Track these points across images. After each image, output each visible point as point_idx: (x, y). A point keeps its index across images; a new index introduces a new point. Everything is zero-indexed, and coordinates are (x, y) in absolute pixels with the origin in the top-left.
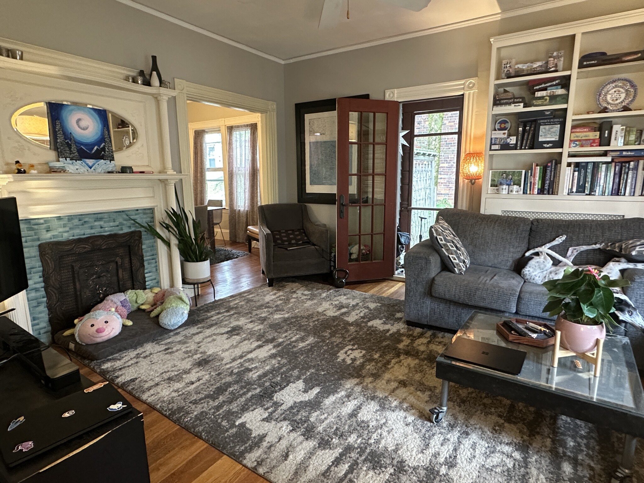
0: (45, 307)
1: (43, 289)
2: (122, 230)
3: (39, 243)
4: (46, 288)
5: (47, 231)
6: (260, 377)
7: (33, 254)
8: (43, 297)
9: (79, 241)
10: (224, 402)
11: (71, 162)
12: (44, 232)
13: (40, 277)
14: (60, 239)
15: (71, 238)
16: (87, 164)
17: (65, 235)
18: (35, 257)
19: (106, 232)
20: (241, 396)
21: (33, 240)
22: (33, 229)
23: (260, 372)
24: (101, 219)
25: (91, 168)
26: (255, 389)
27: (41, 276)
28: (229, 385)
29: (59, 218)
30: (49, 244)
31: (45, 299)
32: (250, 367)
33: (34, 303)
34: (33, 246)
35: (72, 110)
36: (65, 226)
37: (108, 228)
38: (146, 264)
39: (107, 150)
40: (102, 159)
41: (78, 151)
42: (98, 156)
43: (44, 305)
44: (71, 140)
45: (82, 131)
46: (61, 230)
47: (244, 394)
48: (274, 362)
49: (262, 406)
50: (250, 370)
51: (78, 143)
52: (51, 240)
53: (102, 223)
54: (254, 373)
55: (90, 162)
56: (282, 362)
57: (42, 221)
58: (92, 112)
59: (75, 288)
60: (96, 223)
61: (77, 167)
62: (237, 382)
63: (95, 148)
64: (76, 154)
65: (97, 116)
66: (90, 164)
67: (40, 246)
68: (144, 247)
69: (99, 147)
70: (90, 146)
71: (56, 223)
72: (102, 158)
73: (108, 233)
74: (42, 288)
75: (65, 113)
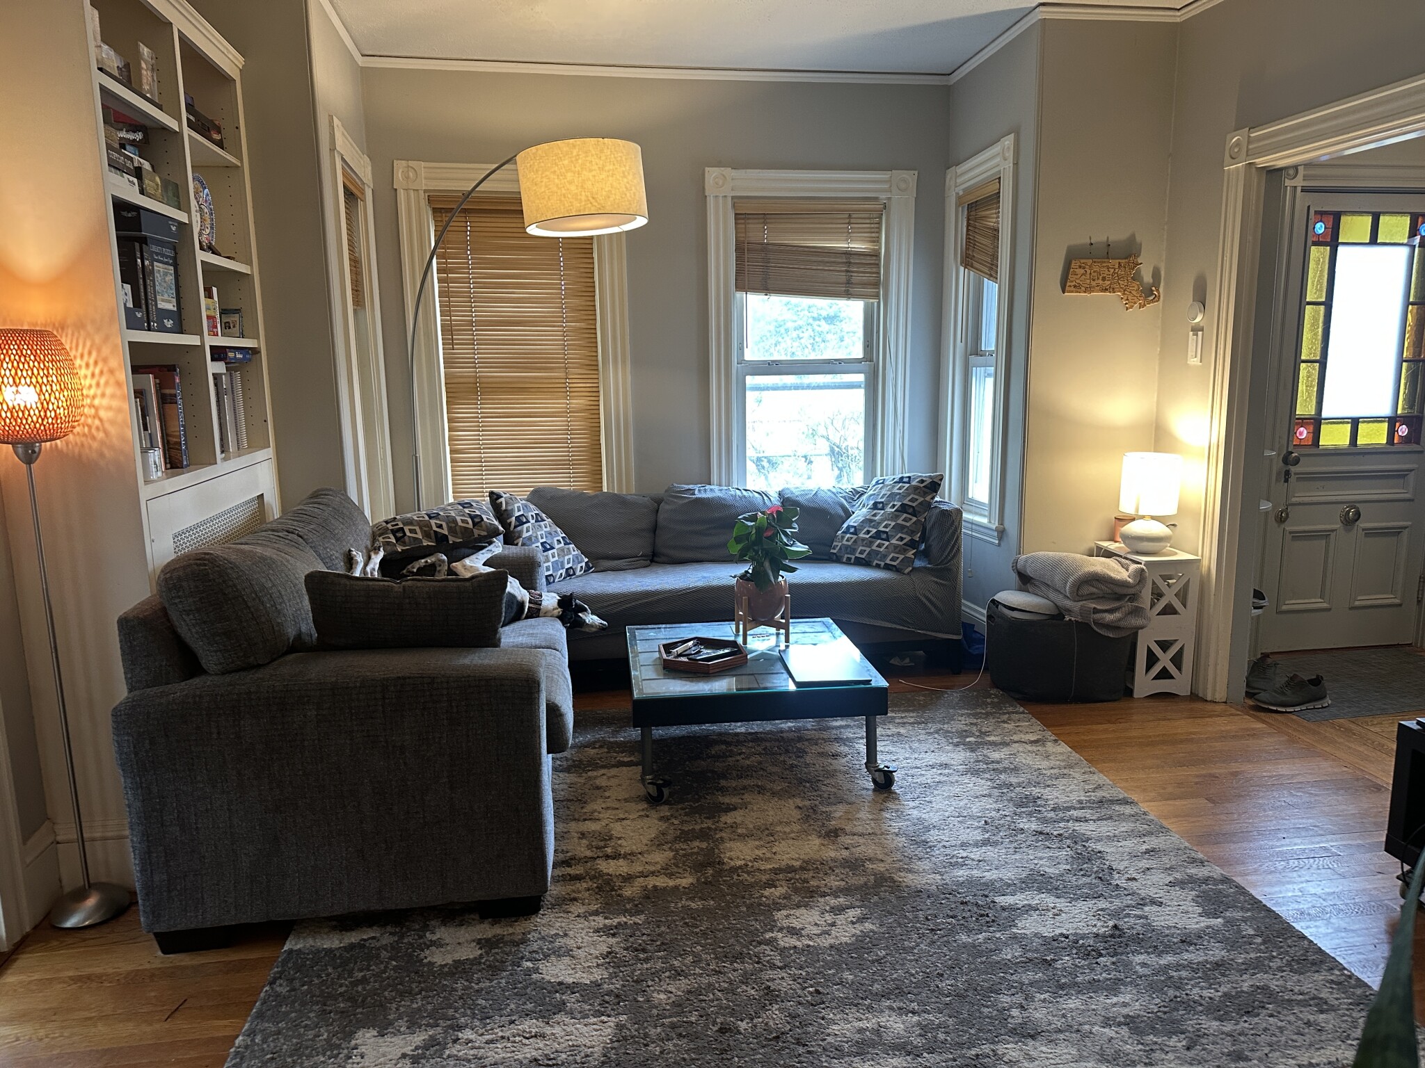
6: (1113, 987)
10: (1242, 972)
20: (1189, 966)
23: (1102, 1001)
26: (1144, 965)
28: (1217, 1010)
32: (1124, 1031)
47: (1178, 967)
48: (1039, 1014)
49: (1149, 925)
50: (1130, 1022)
54: (1125, 1005)
56: (1019, 998)
62: (1189, 1005)
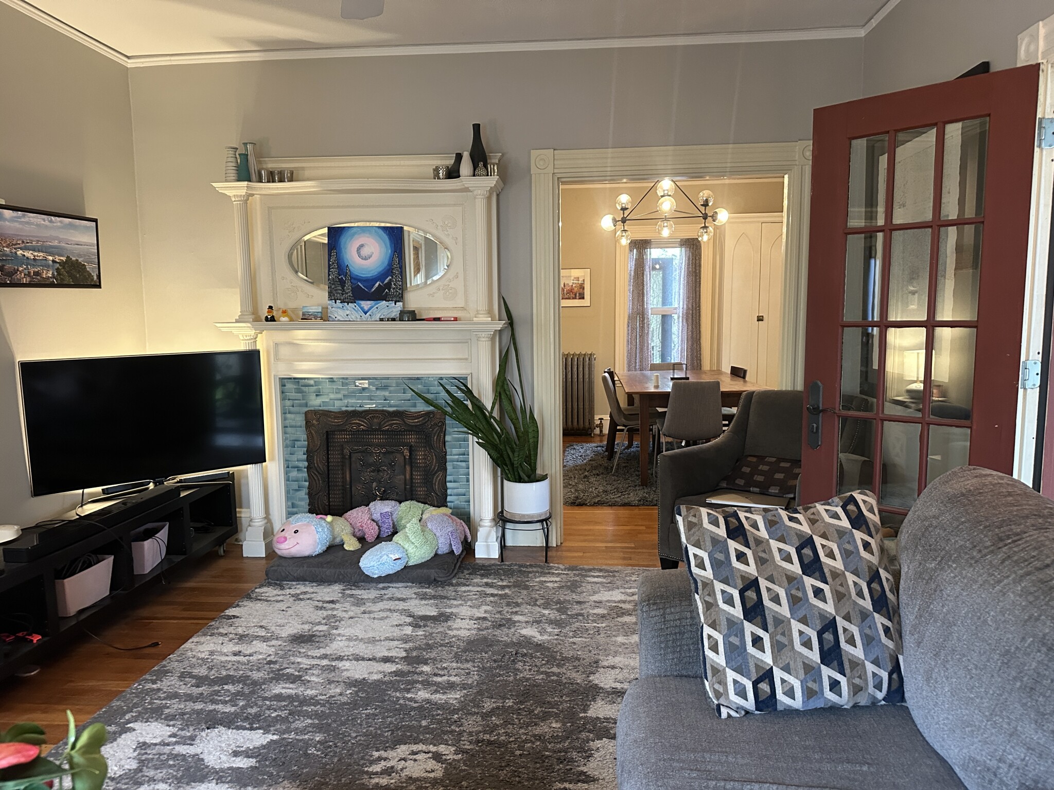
0: (306, 494)
1: (306, 470)
2: (415, 406)
3: (306, 409)
4: (309, 468)
5: (317, 395)
7: (299, 424)
8: (305, 481)
9: (355, 414)
11: (341, 305)
12: (313, 396)
13: (304, 454)
14: (331, 408)
15: (344, 409)
16: (362, 309)
17: (337, 403)
18: (301, 427)
19: (391, 406)
21: (300, 405)
22: (301, 392)
24: (385, 388)
25: (366, 313)
27: (305, 452)
29: (331, 380)
30: (315, 412)
31: (307, 484)
33: (295, 485)
34: (299, 413)
35: (355, 233)
36: (338, 391)
37: (395, 401)
38: (449, 467)
39: (393, 286)
40: (383, 300)
41: (353, 290)
42: (379, 296)
43: (305, 491)
44: (345, 276)
45: (364, 262)
46: (332, 396)
51: (355, 279)
52: (321, 408)
53: (387, 394)
55: (366, 304)
57: (312, 382)
58: (381, 232)
59: (344, 477)
60: (379, 393)
61: (348, 312)
63: (377, 285)
64: (350, 294)
65: (386, 238)
66: (366, 308)
67: (306, 413)
68: (448, 438)
69: (383, 283)
70: (370, 281)
71: (328, 385)
72: (385, 298)
73: (395, 409)
74: (305, 468)
75: (343, 240)
